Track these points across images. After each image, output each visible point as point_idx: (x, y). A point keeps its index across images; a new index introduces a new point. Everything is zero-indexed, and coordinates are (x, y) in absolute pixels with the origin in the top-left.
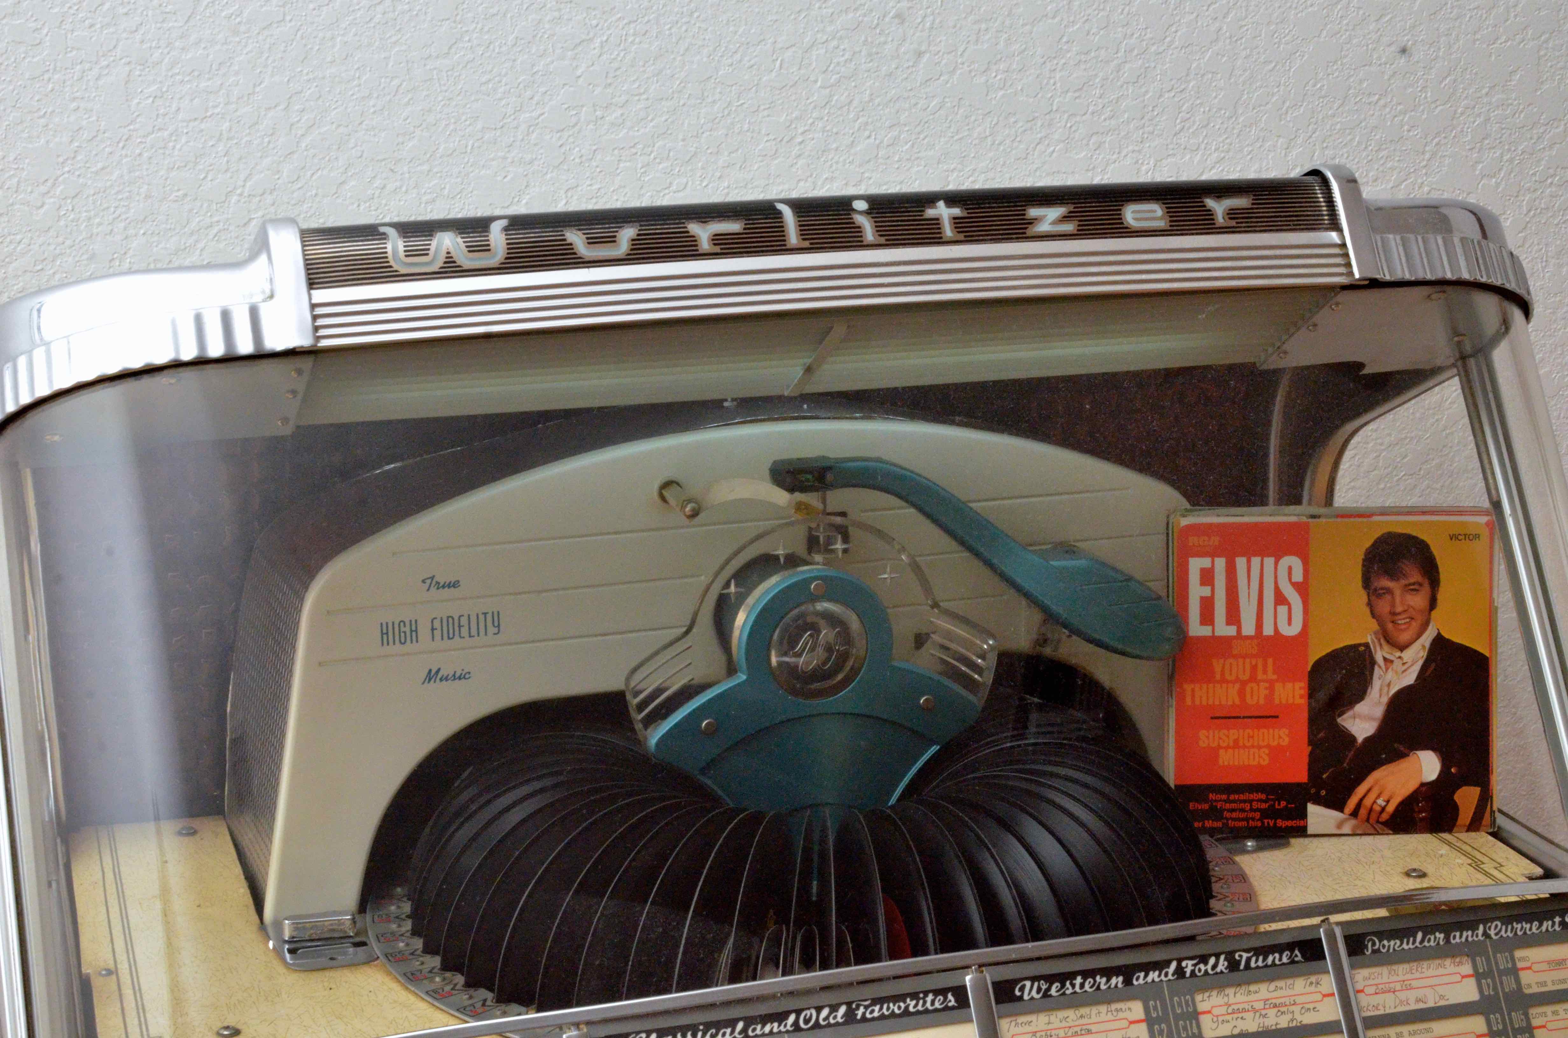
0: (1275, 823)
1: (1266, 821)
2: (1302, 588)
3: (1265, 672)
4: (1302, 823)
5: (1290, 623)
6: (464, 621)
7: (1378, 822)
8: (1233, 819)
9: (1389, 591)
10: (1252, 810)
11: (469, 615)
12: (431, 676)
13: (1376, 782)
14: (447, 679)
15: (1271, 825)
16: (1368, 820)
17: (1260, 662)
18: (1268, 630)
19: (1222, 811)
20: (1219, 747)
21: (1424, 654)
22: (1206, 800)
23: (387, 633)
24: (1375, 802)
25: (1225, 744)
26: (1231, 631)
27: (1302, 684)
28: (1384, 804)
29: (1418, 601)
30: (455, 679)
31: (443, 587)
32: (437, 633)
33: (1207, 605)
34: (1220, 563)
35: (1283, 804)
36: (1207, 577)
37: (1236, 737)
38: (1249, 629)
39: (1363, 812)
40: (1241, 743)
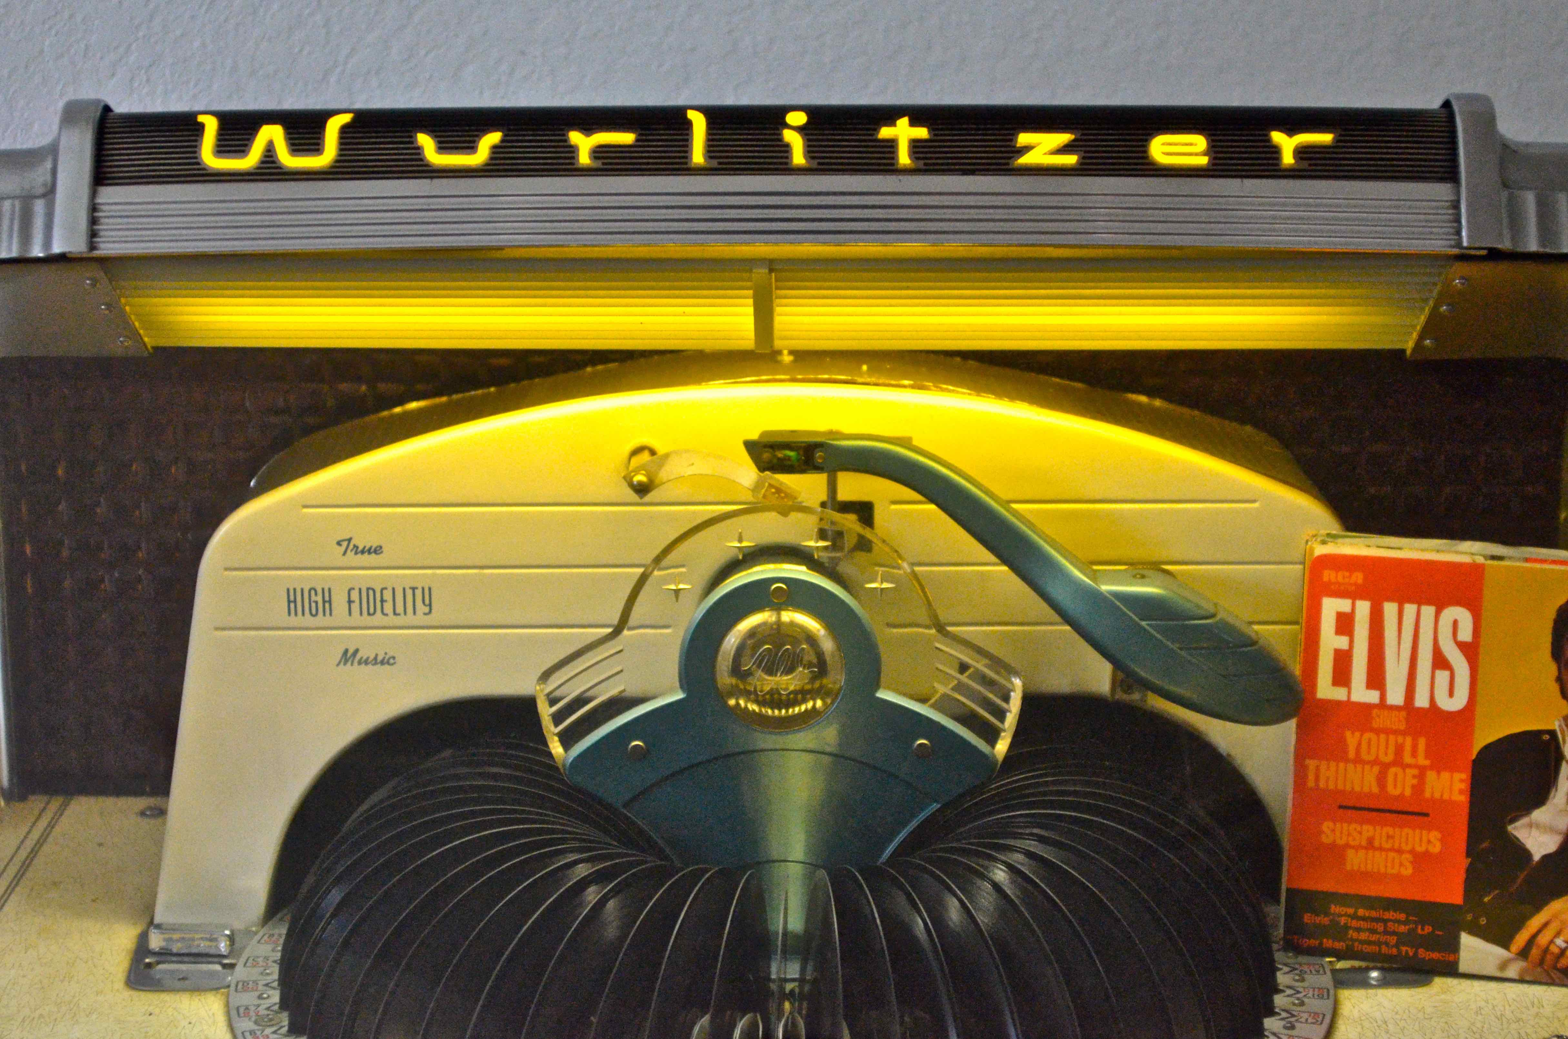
0: (1416, 954)
1: (1404, 949)
2: (1470, 650)
3: (1414, 754)
4: (1451, 958)
5: (1451, 694)
6: (388, 595)
7: (1555, 967)
8: (1362, 942)
10: (1386, 932)
11: (393, 589)
12: (347, 657)
13: (1555, 916)
14: (366, 662)
15: (1411, 954)
16: (1541, 962)
17: (1409, 741)
18: (1421, 701)
19: (1347, 928)
20: (1347, 846)
22: (1326, 914)
23: (295, 601)
24: (1552, 942)
25: (1356, 843)
26: (1373, 697)
27: (1463, 776)
28: (1564, 945)
30: (376, 663)
31: (363, 552)
32: (355, 607)
33: (1343, 660)
34: (1363, 608)
35: (1428, 929)
36: (1345, 624)
37: (1371, 834)
38: (1396, 696)
39: (1535, 952)
40: (1377, 844)
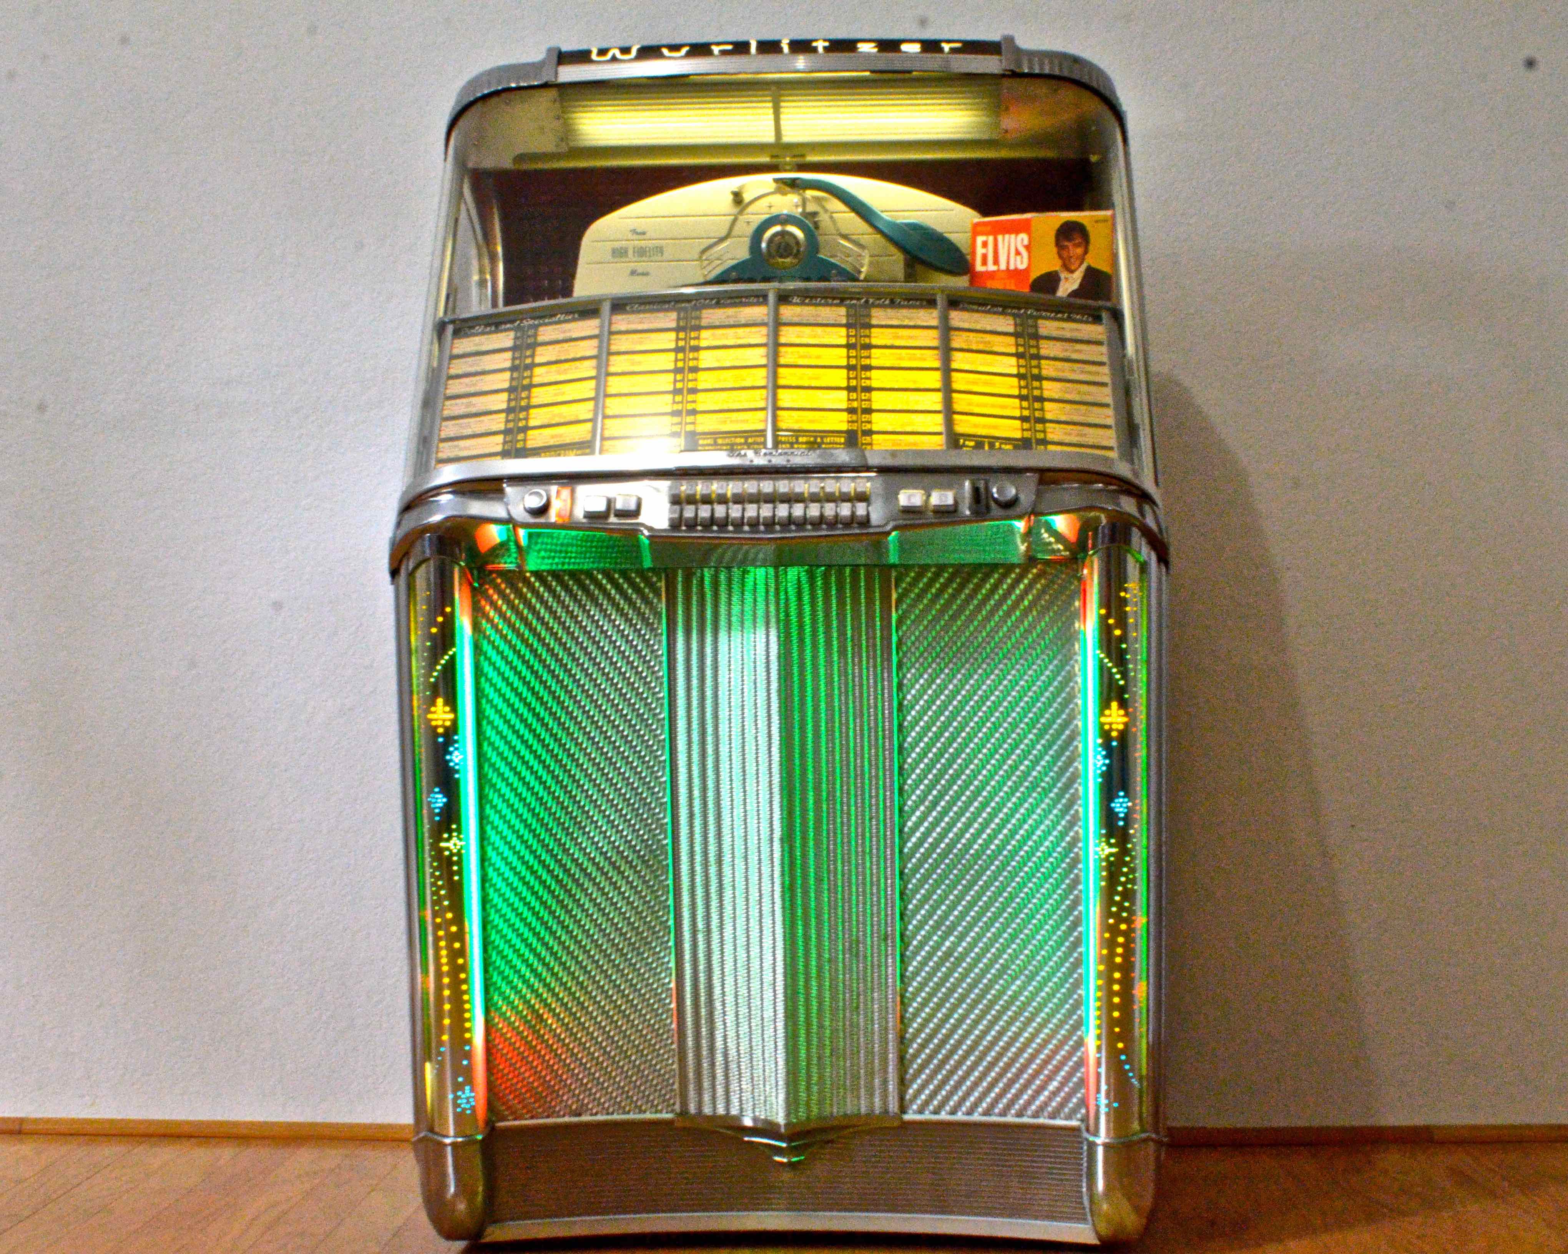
2: (1028, 247)
5: (1022, 263)
6: (648, 250)
9: (1067, 247)
11: (650, 248)
12: (633, 273)
14: (639, 274)
17: (1008, 280)
18: (1012, 267)
21: (1082, 275)
26: (995, 268)
29: (1079, 251)
30: (643, 275)
31: (639, 234)
32: (636, 254)
33: (984, 257)
34: (991, 239)
36: (985, 244)
38: (1003, 267)
